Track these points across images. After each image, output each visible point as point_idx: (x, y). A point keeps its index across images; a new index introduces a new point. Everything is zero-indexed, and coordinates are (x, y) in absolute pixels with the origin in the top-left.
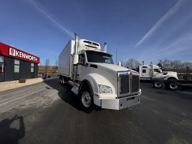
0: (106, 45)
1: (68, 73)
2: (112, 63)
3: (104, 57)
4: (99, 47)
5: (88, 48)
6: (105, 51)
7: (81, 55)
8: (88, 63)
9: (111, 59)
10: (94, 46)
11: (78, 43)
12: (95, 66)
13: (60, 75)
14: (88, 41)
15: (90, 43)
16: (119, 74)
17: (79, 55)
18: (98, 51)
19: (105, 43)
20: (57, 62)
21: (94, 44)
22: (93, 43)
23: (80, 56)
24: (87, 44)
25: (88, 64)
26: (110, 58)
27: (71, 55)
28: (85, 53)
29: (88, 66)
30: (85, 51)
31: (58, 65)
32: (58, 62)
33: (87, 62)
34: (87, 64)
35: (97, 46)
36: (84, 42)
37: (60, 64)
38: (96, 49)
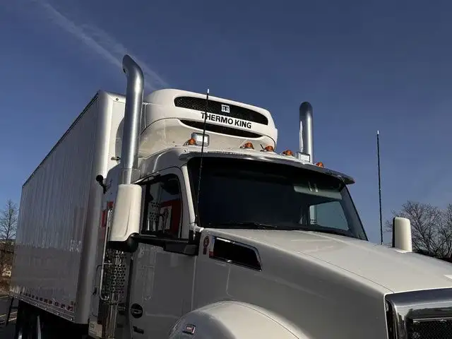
0: (309, 120)
1: (72, 297)
2: (353, 231)
3: (297, 189)
4: (269, 132)
5: (199, 139)
6: (305, 153)
7: (158, 178)
8: (199, 234)
9: (342, 202)
10: (234, 123)
11: (145, 113)
12: (246, 256)
13: (21, 303)
14: (204, 97)
15: (215, 107)
16: (401, 310)
17: (146, 185)
18: (262, 156)
19: (305, 108)
20: (12, 211)
21: (236, 112)
22: (232, 107)
23: (155, 189)
24: (197, 115)
25: (197, 242)
26: (337, 195)
27: (100, 178)
28: (185, 169)
29: (197, 254)
30: (183, 157)
31: (13, 235)
32: (16, 216)
33: (195, 227)
34: (195, 239)
35: (255, 127)
36: (180, 102)
37: (26, 224)
38: (246, 146)
